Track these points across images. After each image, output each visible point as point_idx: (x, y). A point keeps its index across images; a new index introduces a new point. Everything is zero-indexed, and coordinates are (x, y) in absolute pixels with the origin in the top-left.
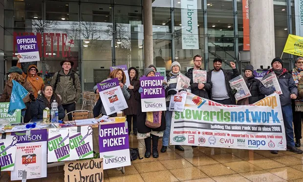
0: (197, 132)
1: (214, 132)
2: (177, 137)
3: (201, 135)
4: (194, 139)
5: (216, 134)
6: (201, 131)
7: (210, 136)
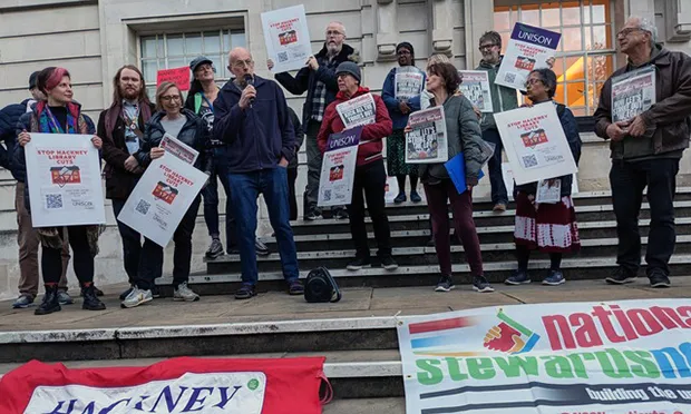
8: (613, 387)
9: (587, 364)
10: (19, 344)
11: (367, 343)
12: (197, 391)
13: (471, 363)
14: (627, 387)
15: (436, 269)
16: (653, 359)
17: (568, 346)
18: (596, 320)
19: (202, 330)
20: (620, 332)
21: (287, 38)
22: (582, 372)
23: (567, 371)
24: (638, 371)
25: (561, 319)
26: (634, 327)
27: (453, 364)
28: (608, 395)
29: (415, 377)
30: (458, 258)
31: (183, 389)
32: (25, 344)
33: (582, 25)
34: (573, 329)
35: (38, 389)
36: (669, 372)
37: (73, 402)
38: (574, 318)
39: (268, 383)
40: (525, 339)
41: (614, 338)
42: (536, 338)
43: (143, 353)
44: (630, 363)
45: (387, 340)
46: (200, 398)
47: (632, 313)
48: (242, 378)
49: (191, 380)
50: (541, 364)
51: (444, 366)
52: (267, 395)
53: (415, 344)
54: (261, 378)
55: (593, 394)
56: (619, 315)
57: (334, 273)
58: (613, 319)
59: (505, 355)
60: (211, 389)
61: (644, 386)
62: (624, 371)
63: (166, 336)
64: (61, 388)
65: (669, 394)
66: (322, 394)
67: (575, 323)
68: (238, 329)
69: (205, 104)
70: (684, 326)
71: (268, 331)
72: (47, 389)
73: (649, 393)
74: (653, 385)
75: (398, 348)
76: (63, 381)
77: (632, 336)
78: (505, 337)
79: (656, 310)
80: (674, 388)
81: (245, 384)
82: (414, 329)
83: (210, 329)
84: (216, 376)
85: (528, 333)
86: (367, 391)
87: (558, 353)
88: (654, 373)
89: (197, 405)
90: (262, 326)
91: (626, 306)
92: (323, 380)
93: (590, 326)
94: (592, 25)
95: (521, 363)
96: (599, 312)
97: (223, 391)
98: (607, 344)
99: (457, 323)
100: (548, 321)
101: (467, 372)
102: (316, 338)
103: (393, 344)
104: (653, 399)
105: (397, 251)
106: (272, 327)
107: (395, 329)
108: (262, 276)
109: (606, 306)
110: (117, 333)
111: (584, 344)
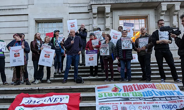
0: (119, 103)
1: (132, 102)
2: (103, 107)
3: (123, 105)
4: (117, 108)
5: (134, 103)
6: (122, 102)
7: (130, 105)
8: (134, 98)
9: (130, 94)
10: (18, 90)
11: (89, 91)
12: (56, 99)
13: (109, 94)
14: (136, 98)
15: (105, 77)
16: (142, 93)
17: (127, 91)
18: (133, 87)
19: (56, 88)
20: (137, 89)
21: (72, 26)
22: (129, 95)
23: (126, 95)
24: (139, 95)
25: (126, 86)
26: (140, 88)
27: (105, 94)
28: (133, 99)
29: (98, 96)
30: (109, 75)
31: (53, 98)
32: (20, 90)
33: (139, 24)
34: (128, 88)
35: (24, 98)
36: (144, 96)
37: (31, 100)
38: (129, 86)
39: (70, 97)
40: (119, 90)
41: (136, 90)
42: (121, 90)
43: (44, 92)
44: (138, 94)
45: (93, 90)
46: (56, 100)
47: (140, 85)
48: (65, 96)
49: (55, 96)
50: (121, 94)
51: (103, 94)
52: (69, 99)
53: (98, 91)
54: (68, 96)
55: (130, 99)
56: (137, 86)
57: (83, 78)
58: (136, 86)
59: (115, 93)
60: (59, 98)
61: (139, 98)
62: (136, 96)
63: (49, 89)
64: (28, 98)
65: (144, 99)
66: (80, 99)
67: (129, 87)
68: (63, 87)
69: (56, 40)
70: (149, 88)
71: (69, 88)
72: (26, 98)
73: (140, 99)
74: (141, 98)
75: (95, 92)
76: (29, 97)
77: (139, 89)
78: (116, 89)
79: (144, 85)
80: (145, 98)
81: (65, 97)
82: (98, 88)
83: (58, 87)
84: (60, 96)
85: (120, 89)
86: (89, 99)
87: (125, 92)
88: (142, 96)
89: (56, 101)
90: (68, 87)
91: (139, 84)
92: (80, 97)
93: (132, 88)
94: (141, 24)
95: (118, 94)
96: (134, 85)
97: (61, 99)
98: (134, 91)
99: (107, 87)
100: (124, 87)
101: (107, 95)
102: (79, 89)
103: (94, 91)
104: (140, 100)
105: (99, 73)
106: (70, 87)
107: (94, 88)
108: (68, 78)
109: (135, 84)
110: (39, 88)
111: (130, 91)
